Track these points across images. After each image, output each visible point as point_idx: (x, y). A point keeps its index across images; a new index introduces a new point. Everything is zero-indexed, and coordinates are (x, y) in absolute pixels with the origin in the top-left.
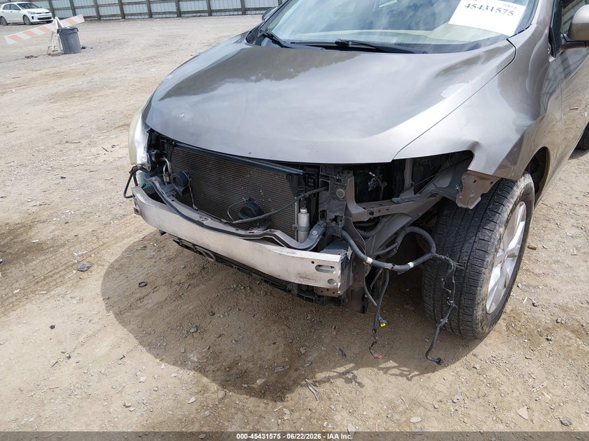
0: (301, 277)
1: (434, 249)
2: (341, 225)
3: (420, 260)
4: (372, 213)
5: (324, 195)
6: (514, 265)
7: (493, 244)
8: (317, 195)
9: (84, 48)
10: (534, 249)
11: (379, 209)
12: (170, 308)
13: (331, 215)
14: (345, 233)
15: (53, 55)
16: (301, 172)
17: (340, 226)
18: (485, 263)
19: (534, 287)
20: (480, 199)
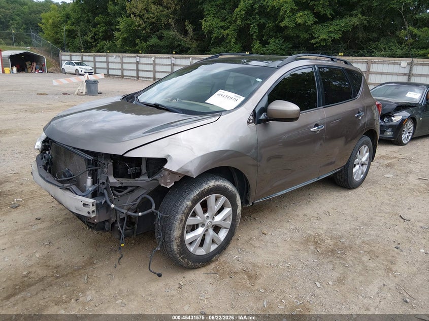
0: (77, 209)
1: (154, 207)
2: (105, 186)
3: (145, 212)
4: (122, 183)
5: (99, 171)
6: (226, 233)
7: (182, 209)
8: (96, 170)
9: (101, 93)
10: (265, 234)
11: (125, 181)
12: (43, 232)
13: (101, 181)
14: (105, 191)
15: (79, 95)
16: (91, 158)
17: (103, 187)
18: (176, 218)
19: (247, 252)
20: (173, 184)
